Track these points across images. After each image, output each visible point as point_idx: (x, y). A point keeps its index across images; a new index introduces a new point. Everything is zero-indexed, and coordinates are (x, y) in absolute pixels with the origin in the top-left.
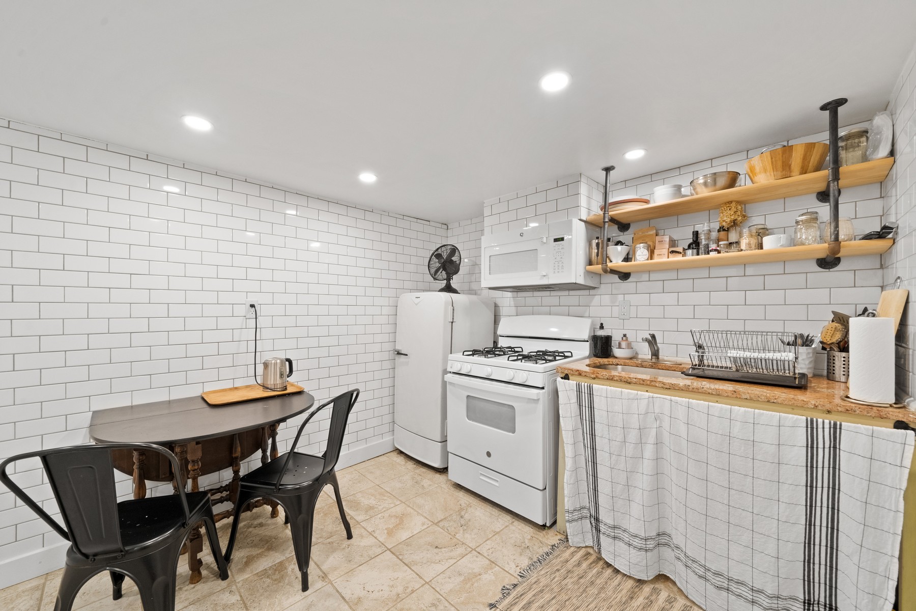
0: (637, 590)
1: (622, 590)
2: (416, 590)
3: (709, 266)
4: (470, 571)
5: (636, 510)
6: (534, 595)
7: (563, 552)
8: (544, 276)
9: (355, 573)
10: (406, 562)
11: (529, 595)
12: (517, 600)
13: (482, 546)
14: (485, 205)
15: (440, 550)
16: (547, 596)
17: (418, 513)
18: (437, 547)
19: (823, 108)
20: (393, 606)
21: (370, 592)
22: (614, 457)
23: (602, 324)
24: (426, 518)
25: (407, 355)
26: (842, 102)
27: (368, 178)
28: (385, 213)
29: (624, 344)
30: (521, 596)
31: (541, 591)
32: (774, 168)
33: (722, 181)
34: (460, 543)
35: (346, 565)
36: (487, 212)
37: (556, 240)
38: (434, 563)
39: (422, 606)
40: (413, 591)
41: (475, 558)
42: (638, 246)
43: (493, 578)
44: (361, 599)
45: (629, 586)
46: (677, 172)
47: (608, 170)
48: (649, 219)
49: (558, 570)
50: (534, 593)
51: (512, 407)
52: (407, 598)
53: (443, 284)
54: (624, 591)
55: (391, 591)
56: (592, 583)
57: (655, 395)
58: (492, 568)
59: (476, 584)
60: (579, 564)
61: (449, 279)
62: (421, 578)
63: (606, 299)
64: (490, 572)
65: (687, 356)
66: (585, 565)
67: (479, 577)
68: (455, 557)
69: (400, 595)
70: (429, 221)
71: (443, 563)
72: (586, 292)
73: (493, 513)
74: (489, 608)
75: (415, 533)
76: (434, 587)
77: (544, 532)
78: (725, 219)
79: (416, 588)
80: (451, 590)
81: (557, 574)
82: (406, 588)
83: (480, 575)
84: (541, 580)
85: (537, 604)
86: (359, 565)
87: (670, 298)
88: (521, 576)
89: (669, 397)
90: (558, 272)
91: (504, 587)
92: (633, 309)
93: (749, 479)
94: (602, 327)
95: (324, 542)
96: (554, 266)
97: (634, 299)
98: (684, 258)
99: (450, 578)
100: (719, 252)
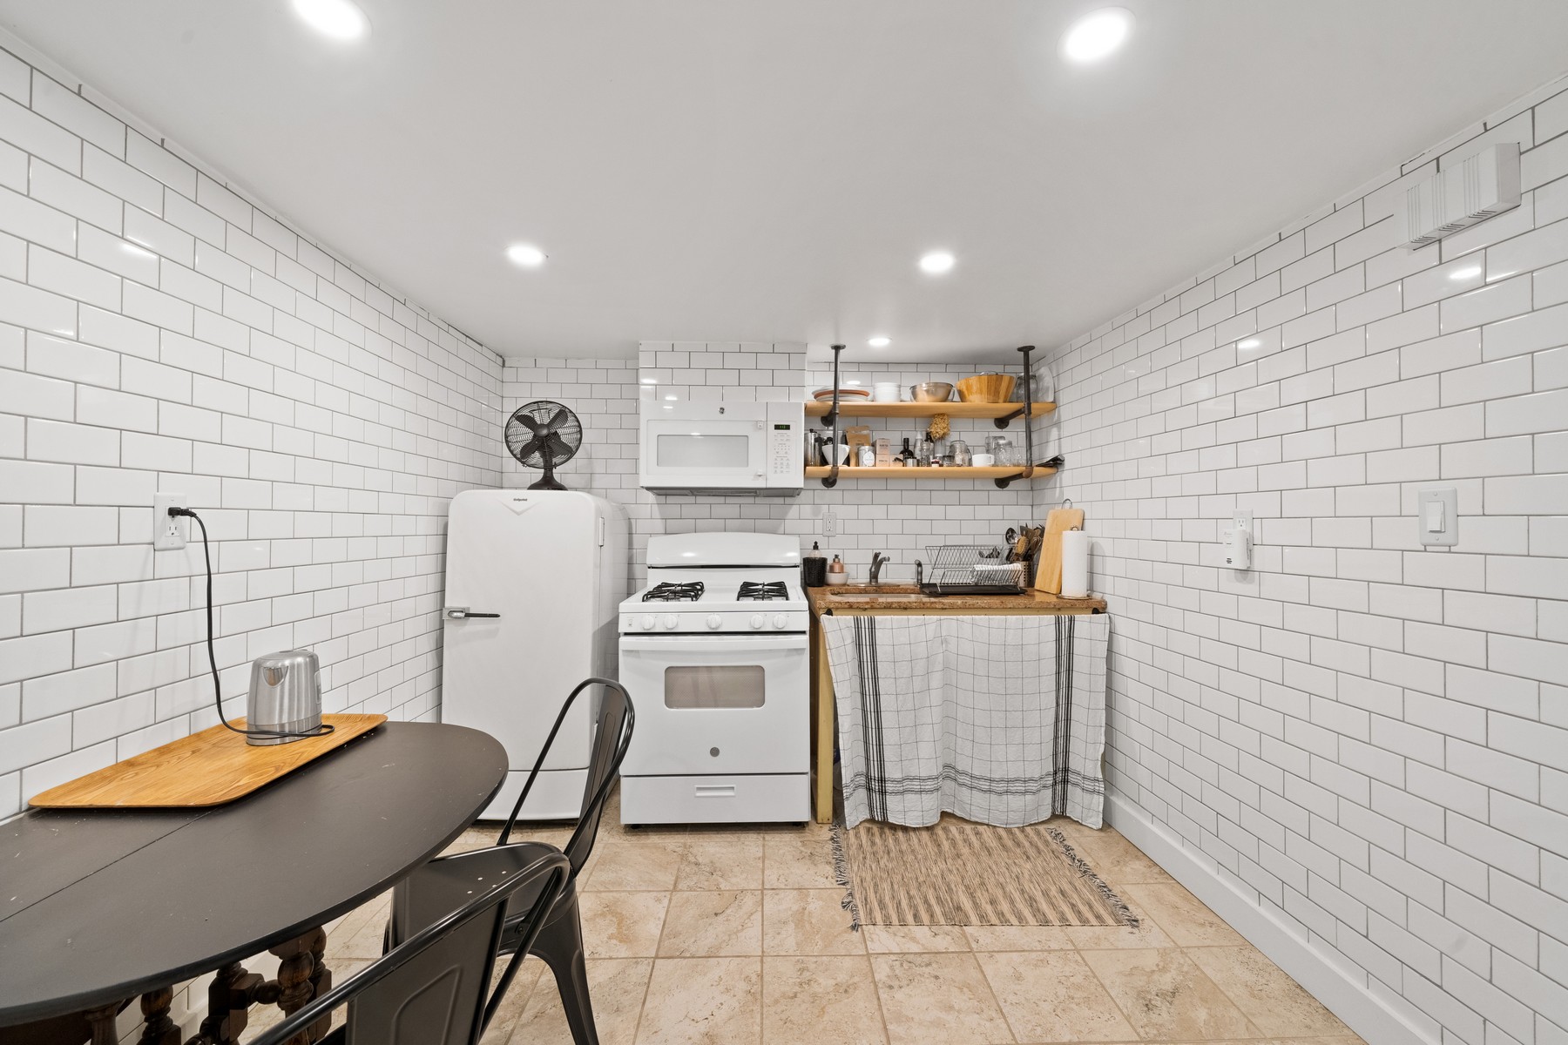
0: (935, 837)
1: (926, 844)
2: (762, 972)
3: (915, 477)
4: (790, 913)
5: (926, 750)
6: (876, 893)
7: (848, 838)
8: (760, 476)
9: (650, 1017)
10: (704, 954)
11: (872, 895)
12: (868, 906)
13: (765, 880)
14: (641, 348)
15: (724, 915)
16: (886, 886)
17: (629, 892)
18: (716, 914)
19: (1020, 349)
20: (762, 1006)
21: (710, 1018)
22: (900, 697)
23: (816, 543)
24: (650, 891)
25: (497, 616)
26: (1032, 348)
27: (525, 255)
28: (424, 312)
29: (837, 568)
30: (866, 900)
31: (876, 885)
32: (989, 392)
33: (941, 393)
34: (737, 892)
35: (620, 1019)
36: (645, 360)
37: (777, 427)
38: (738, 931)
39: (791, 981)
40: (761, 976)
41: (777, 897)
42: (863, 448)
43: (821, 903)
44: (710, 1033)
45: (928, 838)
46: (884, 368)
47: (837, 348)
48: (857, 416)
49: (865, 858)
50: (872, 890)
51: (761, 669)
52: (765, 987)
53: (538, 475)
54: (929, 844)
55: (735, 996)
56: (901, 852)
57: (942, 617)
58: (807, 896)
59: (813, 921)
60: (873, 843)
61: (549, 467)
62: (749, 957)
63: (807, 510)
64: (809, 900)
65: (907, 577)
66: (878, 840)
67: (806, 912)
68: (755, 910)
69: (752, 991)
70: (482, 345)
71: (749, 925)
72: (781, 500)
73: (729, 840)
74: (854, 932)
75: (663, 917)
76: (775, 954)
77: (807, 831)
78: (939, 430)
79: (759, 969)
80: (797, 944)
81: (868, 861)
82: (747, 979)
83: (804, 909)
84: (864, 875)
85: (887, 898)
86: (641, 1005)
87: (878, 512)
88: (843, 884)
89: (955, 617)
90: (782, 472)
91: (843, 903)
92: (840, 523)
93: (1020, 681)
94: (816, 547)
95: (521, 1023)
96: (776, 464)
97: (841, 511)
98: (905, 468)
99: (779, 934)
100: (941, 465)
